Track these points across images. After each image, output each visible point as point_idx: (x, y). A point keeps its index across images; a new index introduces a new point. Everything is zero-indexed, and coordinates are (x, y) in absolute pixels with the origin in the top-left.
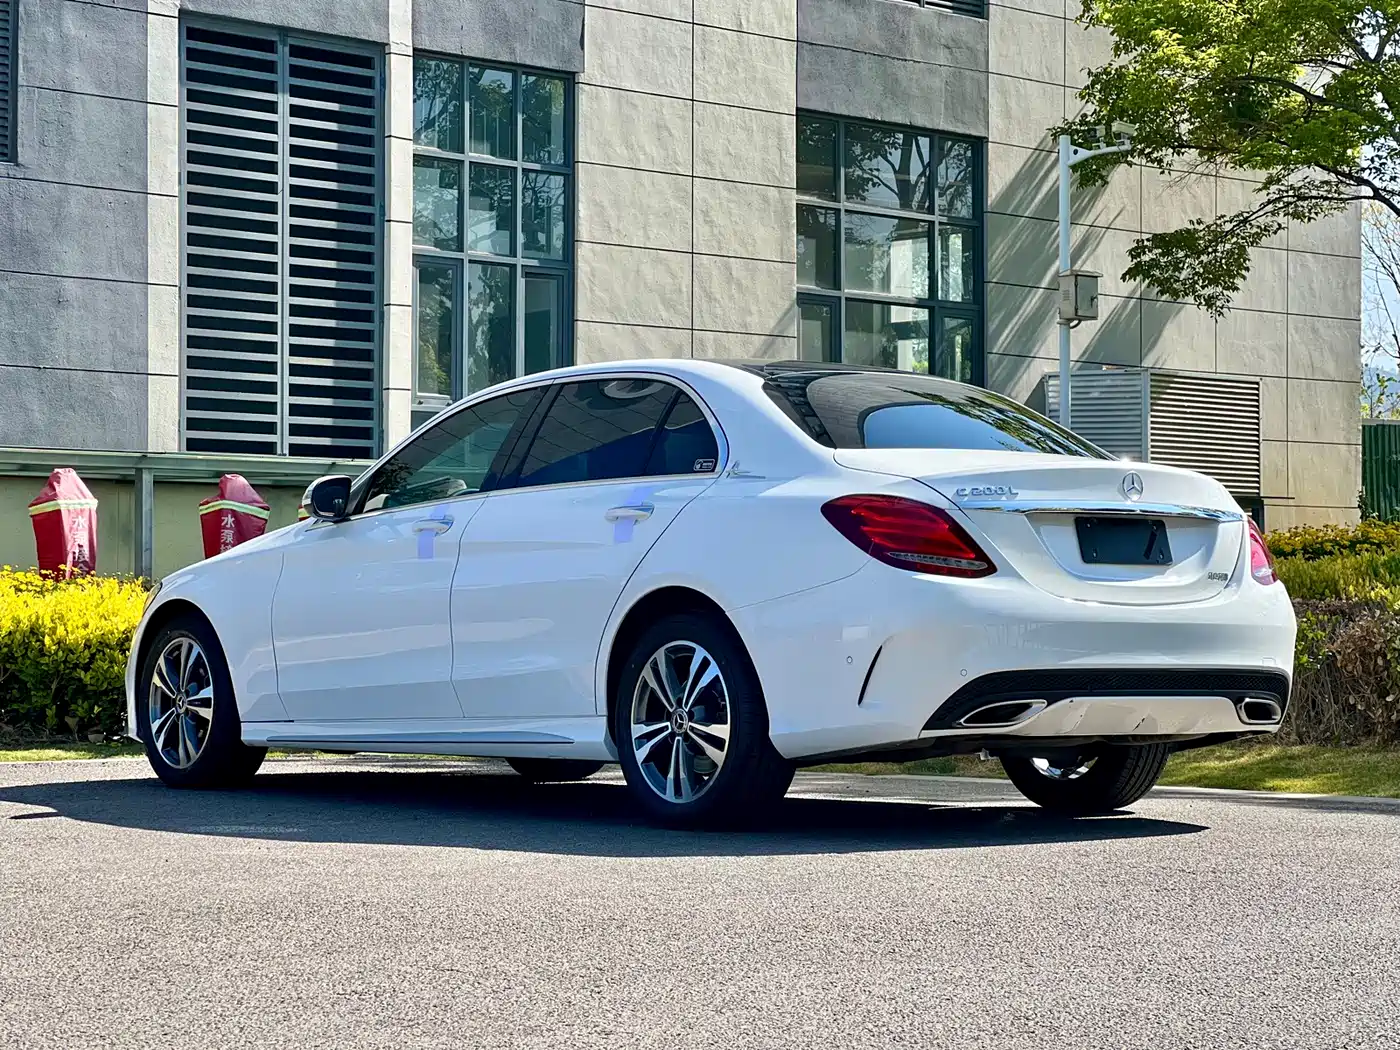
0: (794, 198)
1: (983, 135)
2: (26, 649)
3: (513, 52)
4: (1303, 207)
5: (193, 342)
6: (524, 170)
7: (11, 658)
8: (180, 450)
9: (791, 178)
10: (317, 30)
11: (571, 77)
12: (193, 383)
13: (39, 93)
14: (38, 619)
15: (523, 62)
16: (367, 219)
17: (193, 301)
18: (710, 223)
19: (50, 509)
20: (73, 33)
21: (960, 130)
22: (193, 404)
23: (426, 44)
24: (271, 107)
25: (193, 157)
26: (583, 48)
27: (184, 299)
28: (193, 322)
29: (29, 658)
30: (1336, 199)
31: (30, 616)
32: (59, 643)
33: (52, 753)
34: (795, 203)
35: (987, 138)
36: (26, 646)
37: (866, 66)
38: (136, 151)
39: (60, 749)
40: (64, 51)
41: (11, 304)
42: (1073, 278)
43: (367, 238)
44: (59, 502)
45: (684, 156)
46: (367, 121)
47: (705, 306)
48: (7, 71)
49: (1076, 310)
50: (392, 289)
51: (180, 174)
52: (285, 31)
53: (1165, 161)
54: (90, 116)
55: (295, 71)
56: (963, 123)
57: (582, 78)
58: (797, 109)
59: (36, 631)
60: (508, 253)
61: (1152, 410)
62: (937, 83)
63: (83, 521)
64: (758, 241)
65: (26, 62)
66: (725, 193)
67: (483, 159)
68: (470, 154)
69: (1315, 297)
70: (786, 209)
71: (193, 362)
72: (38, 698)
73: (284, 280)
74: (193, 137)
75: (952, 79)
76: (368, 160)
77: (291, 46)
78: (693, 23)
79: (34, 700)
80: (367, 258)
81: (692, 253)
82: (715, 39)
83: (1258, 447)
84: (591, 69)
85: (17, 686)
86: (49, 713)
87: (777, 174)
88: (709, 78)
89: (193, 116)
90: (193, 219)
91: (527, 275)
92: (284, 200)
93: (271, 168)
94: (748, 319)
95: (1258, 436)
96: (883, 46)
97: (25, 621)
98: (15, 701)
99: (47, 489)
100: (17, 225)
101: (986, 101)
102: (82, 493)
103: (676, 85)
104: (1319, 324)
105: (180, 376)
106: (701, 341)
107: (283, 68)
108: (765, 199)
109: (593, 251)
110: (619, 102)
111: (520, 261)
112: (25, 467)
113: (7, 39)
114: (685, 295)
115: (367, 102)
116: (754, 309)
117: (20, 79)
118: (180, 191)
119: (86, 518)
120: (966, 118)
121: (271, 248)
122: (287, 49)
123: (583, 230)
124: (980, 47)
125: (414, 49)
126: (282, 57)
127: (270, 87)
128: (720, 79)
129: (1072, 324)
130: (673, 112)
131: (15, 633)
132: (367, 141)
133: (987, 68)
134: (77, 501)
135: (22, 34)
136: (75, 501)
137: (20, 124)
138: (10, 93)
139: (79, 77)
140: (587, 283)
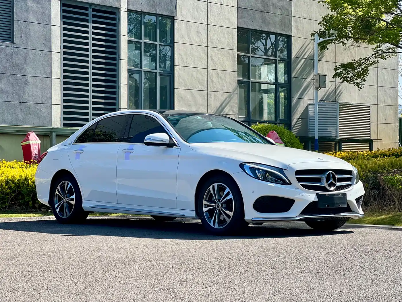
0: (236, 53)
1: (291, 34)
2: (24, 184)
3: (156, 10)
4: (384, 55)
5: (65, 95)
6: (159, 44)
7: (19, 187)
8: (61, 126)
9: (236, 47)
10: (100, 4)
11: (173, 18)
12: (65, 107)
13: (20, 22)
14: (27, 176)
15: (159, 13)
16: (114, 59)
17: (65, 83)
18: (212, 60)
19: (27, 144)
20: (30, 5)
21: (284, 33)
22: (65, 113)
23: (131, 8)
24: (87, 27)
25: (64, 41)
26: (176, 9)
27: (62, 82)
28: (65, 89)
29: (24, 187)
30: (394, 53)
31: (25, 175)
32: (33, 183)
33: (32, 215)
34: (237, 54)
35: (292, 35)
36: (23, 183)
37: (257, 14)
38: (48, 40)
39: (34, 213)
40: (27, 10)
41: (12, 84)
42: (319, 76)
43: (114, 65)
44: (30, 141)
45: (205, 41)
46: (114, 31)
47: (211, 84)
48: (11, 16)
49: (320, 85)
50: (122, 79)
51: (61, 46)
52: (91, 4)
53: (344, 42)
54: (35, 29)
55: (94, 16)
56: (285, 31)
57: (176, 18)
58: (238, 27)
59: (26, 179)
60: (155, 69)
61: (340, 114)
62: (277, 19)
63: (37, 147)
64: (226, 65)
65: (16, 13)
66: (217, 52)
67: (147, 41)
68: (144, 40)
69: (385, 81)
70: (234, 56)
71: (65, 101)
72: (27, 199)
73: (91, 77)
74: (64, 35)
75: (282, 18)
76: (114, 42)
77: (92, 9)
78: (208, 2)
79: (26, 199)
80: (114, 70)
81: (208, 69)
82: (214, 6)
83: (370, 125)
84: (178, 16)
85: (21, 195)
86: (30, 203)
87: (232, 46)
88: (212, 18)
89: (64, 29)
90: (65, 59)
91: (160, 75)
92: (91, 53)
93: (87, 44)
94: (224, 88)
95: (370, 121)
96: (262, 9)
97: (23, 176)
98: (21, 199)
99: (26, 138)
100: (14, 61)
101: (291, 24)
102: (37, 139)
103: (203, 20)
104: (387, 89)
105: (61, 105)
106: (210, 95)
107: (90, 15)
108: (228, 53)
109: (179, 68)
110: (186, 25)
111: (158, 71)
112: (18, 131)
113: (11, 6)
114: (205, 81)
115: (114, 25)
116: (225, 85)
117: (15, 18)
118: (61, 51)
119: (38, 146)
120: (286, 30)
121: (87, 67)
122: (91, 10)
123: (176, 62)
124: (290, 9)
125: (128, 10)
126: (90, 12)
127: (87, 21)
128: (215, 18)
129: (318, 89)
130: (202, 28)
131: (20, 179)
132: (114, 36)
133: (292, 15)
134: (35, 141)
135: (15, 5)
136: (34, 141)
137: (15, 31)
138: (12, 22)
139: (32, 18)
140: (177, 78)
